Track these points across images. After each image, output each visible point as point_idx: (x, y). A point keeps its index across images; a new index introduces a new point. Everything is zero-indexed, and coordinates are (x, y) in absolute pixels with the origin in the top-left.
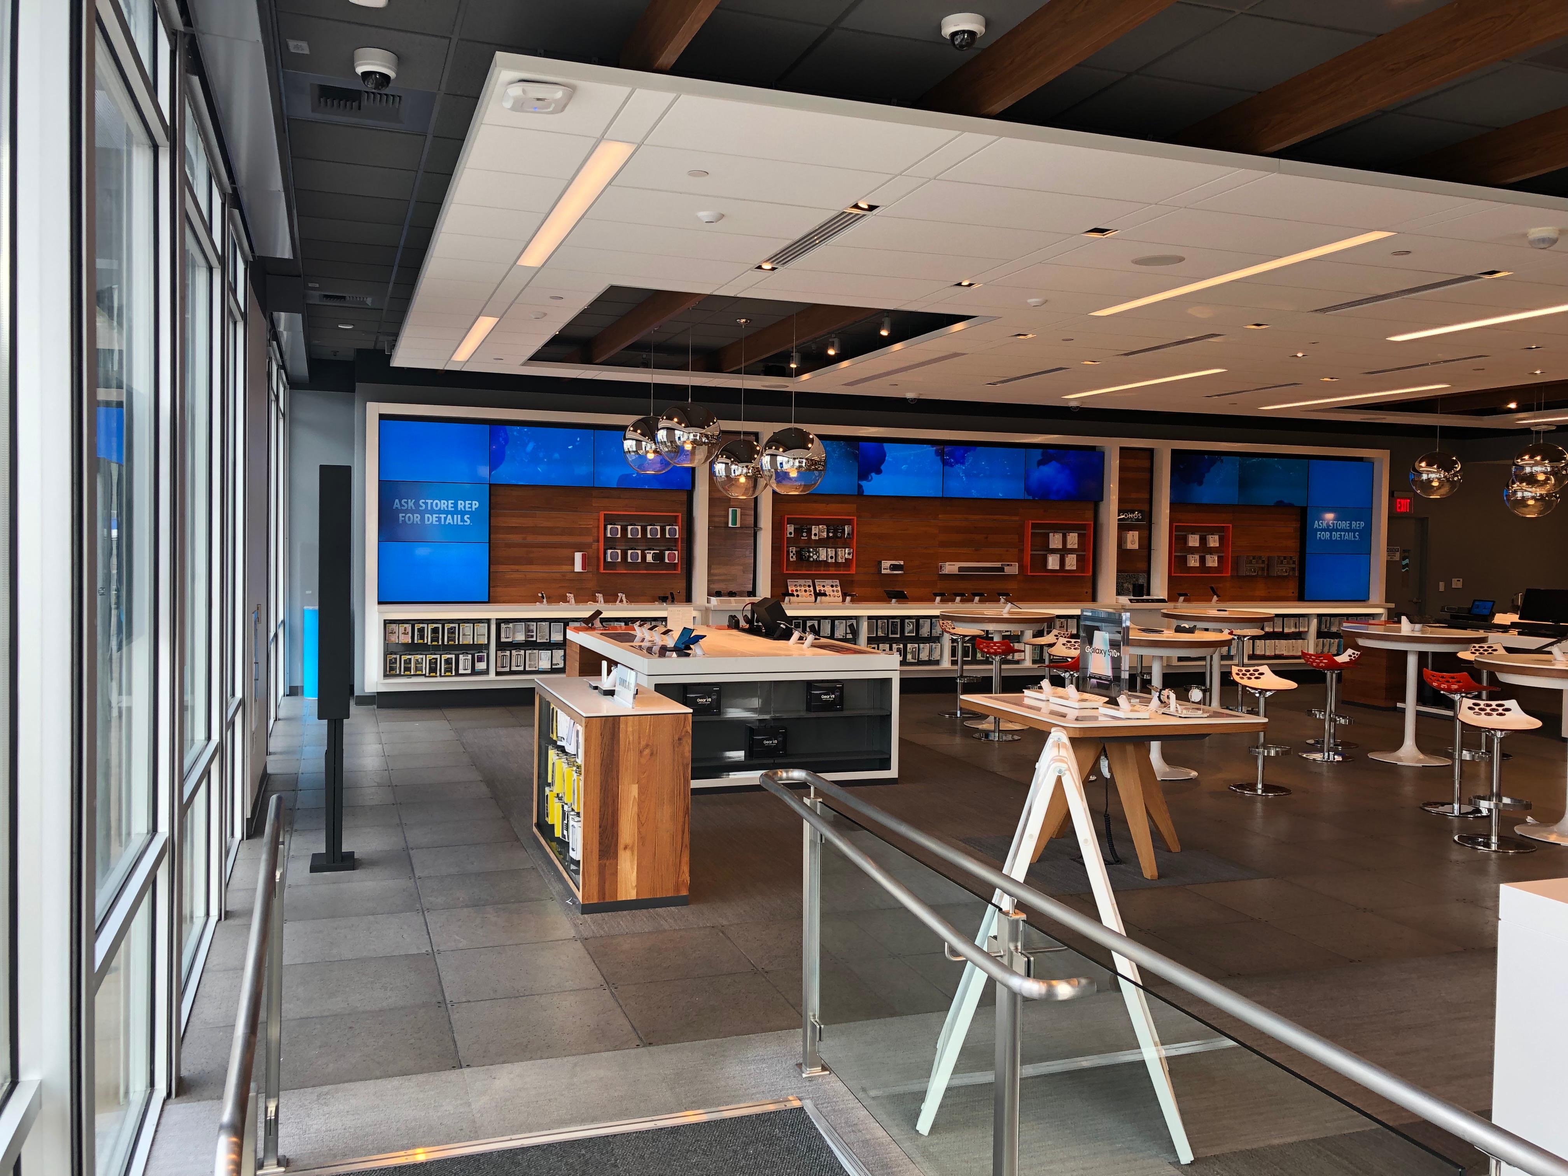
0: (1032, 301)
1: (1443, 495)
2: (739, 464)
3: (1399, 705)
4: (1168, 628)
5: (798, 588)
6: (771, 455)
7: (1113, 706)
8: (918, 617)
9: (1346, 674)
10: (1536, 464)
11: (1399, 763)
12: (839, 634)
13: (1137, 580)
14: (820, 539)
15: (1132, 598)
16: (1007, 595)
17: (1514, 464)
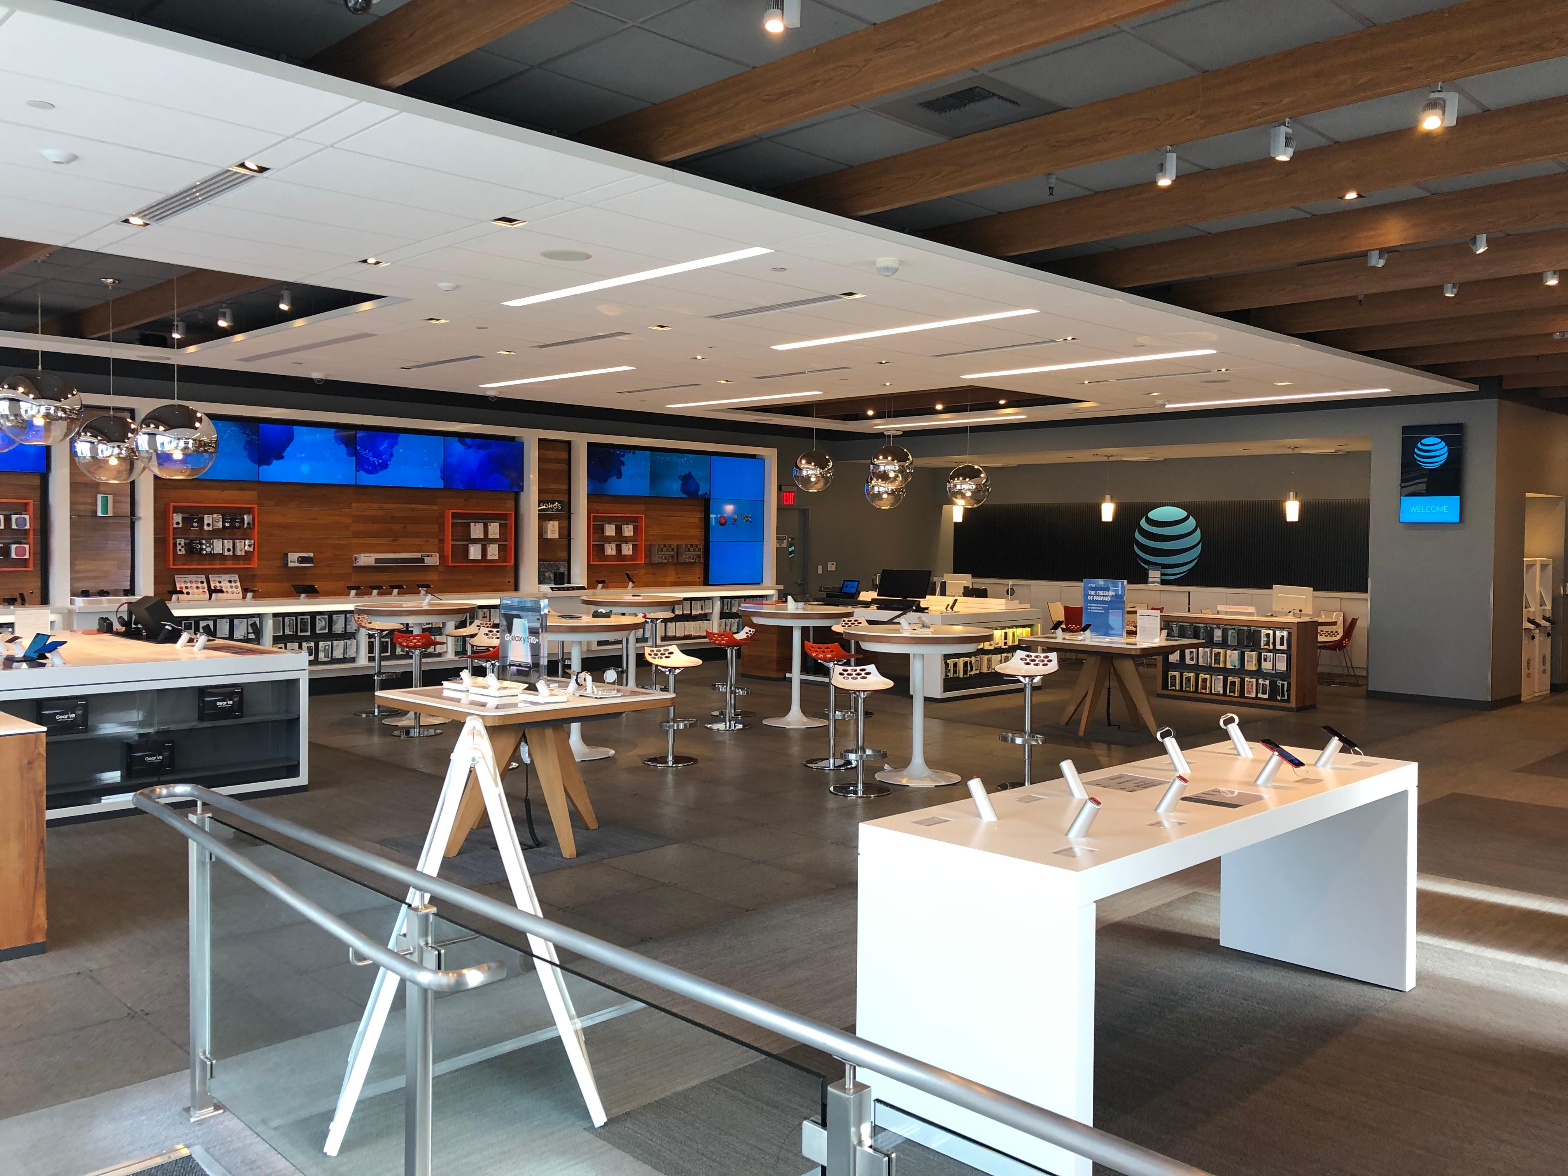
0: (444, 285)
1: (819, 489)
2: (110, 444)
3: (788, 675)
4: (588, 614)
5: (189, 585)
6: (149, 434)
7: (532, 692)
8: (331, 614)
9: (745, 651)
10: (887, 464)
11: (787, 727)
12: (239, 633)
13: (558, 569)
14: (214, 530)
15: (554, 586)
16: (428, 586)
17: (872, 463)
